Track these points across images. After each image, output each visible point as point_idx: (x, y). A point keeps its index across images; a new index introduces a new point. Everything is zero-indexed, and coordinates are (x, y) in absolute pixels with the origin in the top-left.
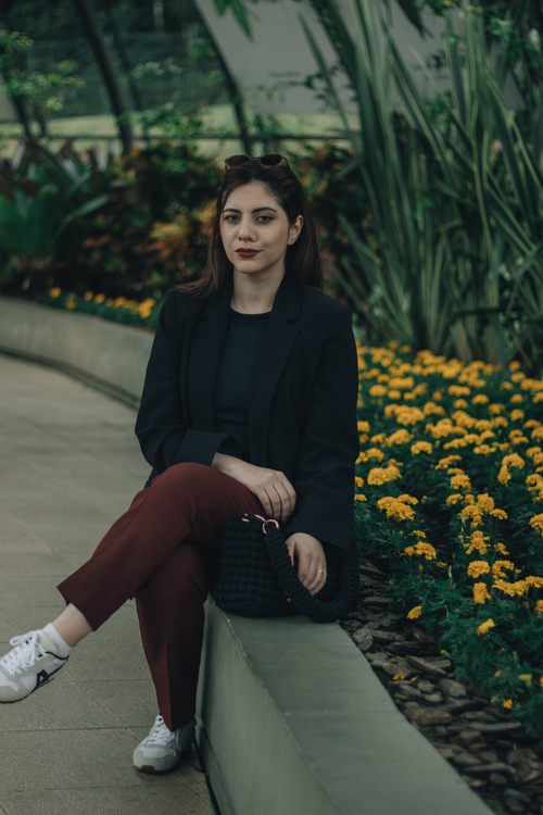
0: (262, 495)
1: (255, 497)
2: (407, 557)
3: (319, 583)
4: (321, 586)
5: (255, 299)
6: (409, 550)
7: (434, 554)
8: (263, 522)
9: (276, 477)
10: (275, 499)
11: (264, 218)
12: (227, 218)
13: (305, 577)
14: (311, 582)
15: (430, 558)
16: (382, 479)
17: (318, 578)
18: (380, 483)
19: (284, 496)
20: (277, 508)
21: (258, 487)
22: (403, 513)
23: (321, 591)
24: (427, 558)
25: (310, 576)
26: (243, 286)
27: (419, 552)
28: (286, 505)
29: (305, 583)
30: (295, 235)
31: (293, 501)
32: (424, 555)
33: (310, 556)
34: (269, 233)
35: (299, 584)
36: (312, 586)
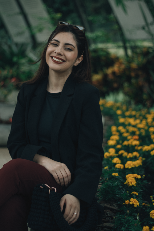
0: (55, 175)
1: (51, 175)
2: (126, 205)
3: (74, 219)
4: (76, 220)
5: (57, 85)
6: (127, 202)
7: (138, 204)
8: (49, 188)
9: (61, 167)
10: (61, 177)
11: (69, 49)
12: (52, 44)
13: (67, 216)
14: (70, 218)
15: (136, 206)
16: (130, 166)
17: (74, 216)
18: (130, 167)
19: (65, 175)
20: (62, 181)
21: (53, 171)
22: (131, 183)
23: (76, 222)
24: (135, 206)
25: (70, 215)
26: (53, 78)
27: (131, 203)
28: (66, 179)
29: (67, 219)
30: (78, 62)
31: (70, 177)
32: (133, 204)
33: (71, 206)
34: (69, 55)
35: (64, 219)
36: (71, 220)
